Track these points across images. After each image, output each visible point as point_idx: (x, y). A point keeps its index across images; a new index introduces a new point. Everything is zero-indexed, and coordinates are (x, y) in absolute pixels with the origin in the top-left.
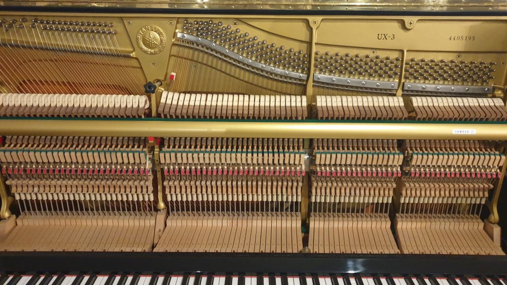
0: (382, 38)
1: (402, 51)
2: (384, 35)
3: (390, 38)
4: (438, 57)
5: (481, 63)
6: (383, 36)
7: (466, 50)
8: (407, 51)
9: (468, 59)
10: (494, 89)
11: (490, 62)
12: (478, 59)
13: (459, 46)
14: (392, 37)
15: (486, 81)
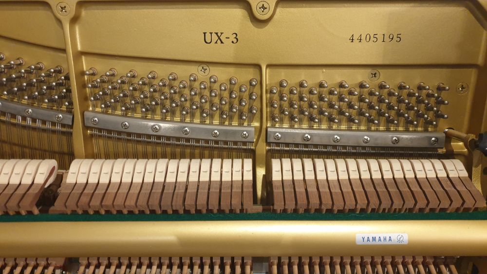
0: (214, 41)
1: (258, 67)
2: (217, 34)
3: (230, 40)
4: (332, 78)
5: (420, 88)
6: (214, 35)
7: (387, 62)
8: (269, 66)
9: (392, 80)
10: (449, 138)
11: (436, 84)
12: (413, 79)
13: (371, 54)
14: (232, 38)
15: (431, 123)
